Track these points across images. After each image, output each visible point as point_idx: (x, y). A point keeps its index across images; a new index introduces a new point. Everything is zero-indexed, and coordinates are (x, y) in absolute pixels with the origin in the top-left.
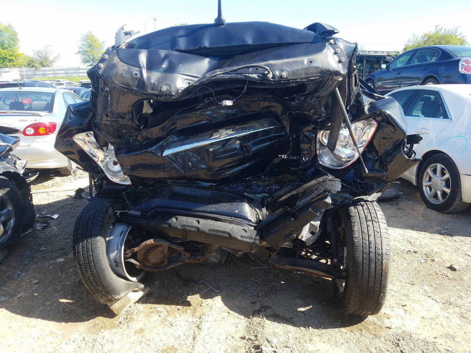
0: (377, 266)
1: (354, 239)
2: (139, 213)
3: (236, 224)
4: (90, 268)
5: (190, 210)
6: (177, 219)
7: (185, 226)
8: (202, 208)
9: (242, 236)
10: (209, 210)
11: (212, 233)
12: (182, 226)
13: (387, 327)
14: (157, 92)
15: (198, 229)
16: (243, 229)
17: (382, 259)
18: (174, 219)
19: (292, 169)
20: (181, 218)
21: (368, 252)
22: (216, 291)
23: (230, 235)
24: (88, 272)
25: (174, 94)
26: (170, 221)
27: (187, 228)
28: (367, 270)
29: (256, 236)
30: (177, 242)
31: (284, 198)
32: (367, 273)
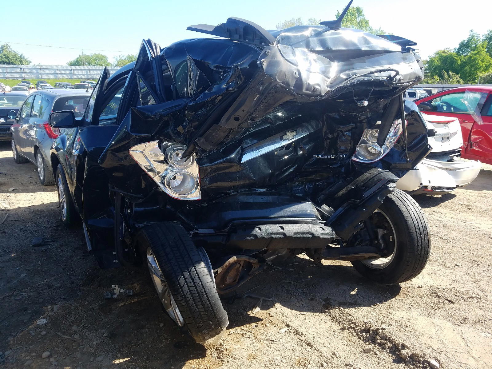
0: (425, 237)
1: (406, 218)
2: (211, 231)
3: (311, 224)
4: (202, 302)
5: (267, 218)
6: (260, 229)
7: (271, 234)
8: (278, 213)
9: (323, 234)
10: (285, 214)
11: (298, 236)
12: (268, 234)
13: (419, 287)
14: (310, 92)
15: (284, 234)
16: (320, 227)
17: (427, 231)
18: (257, 229)
19: (331, 167)
20: (263, 227)
21: (418, 227)
22: (270, 300)
23: (312, 234)
24: (198, 306)
25: (323, 94)
26: (254, 233)
27: (274, 236)
28: (420, 241)
29: (333, 231)
30: (252, 254)
31: (341, 193)
32: (420, 244)
